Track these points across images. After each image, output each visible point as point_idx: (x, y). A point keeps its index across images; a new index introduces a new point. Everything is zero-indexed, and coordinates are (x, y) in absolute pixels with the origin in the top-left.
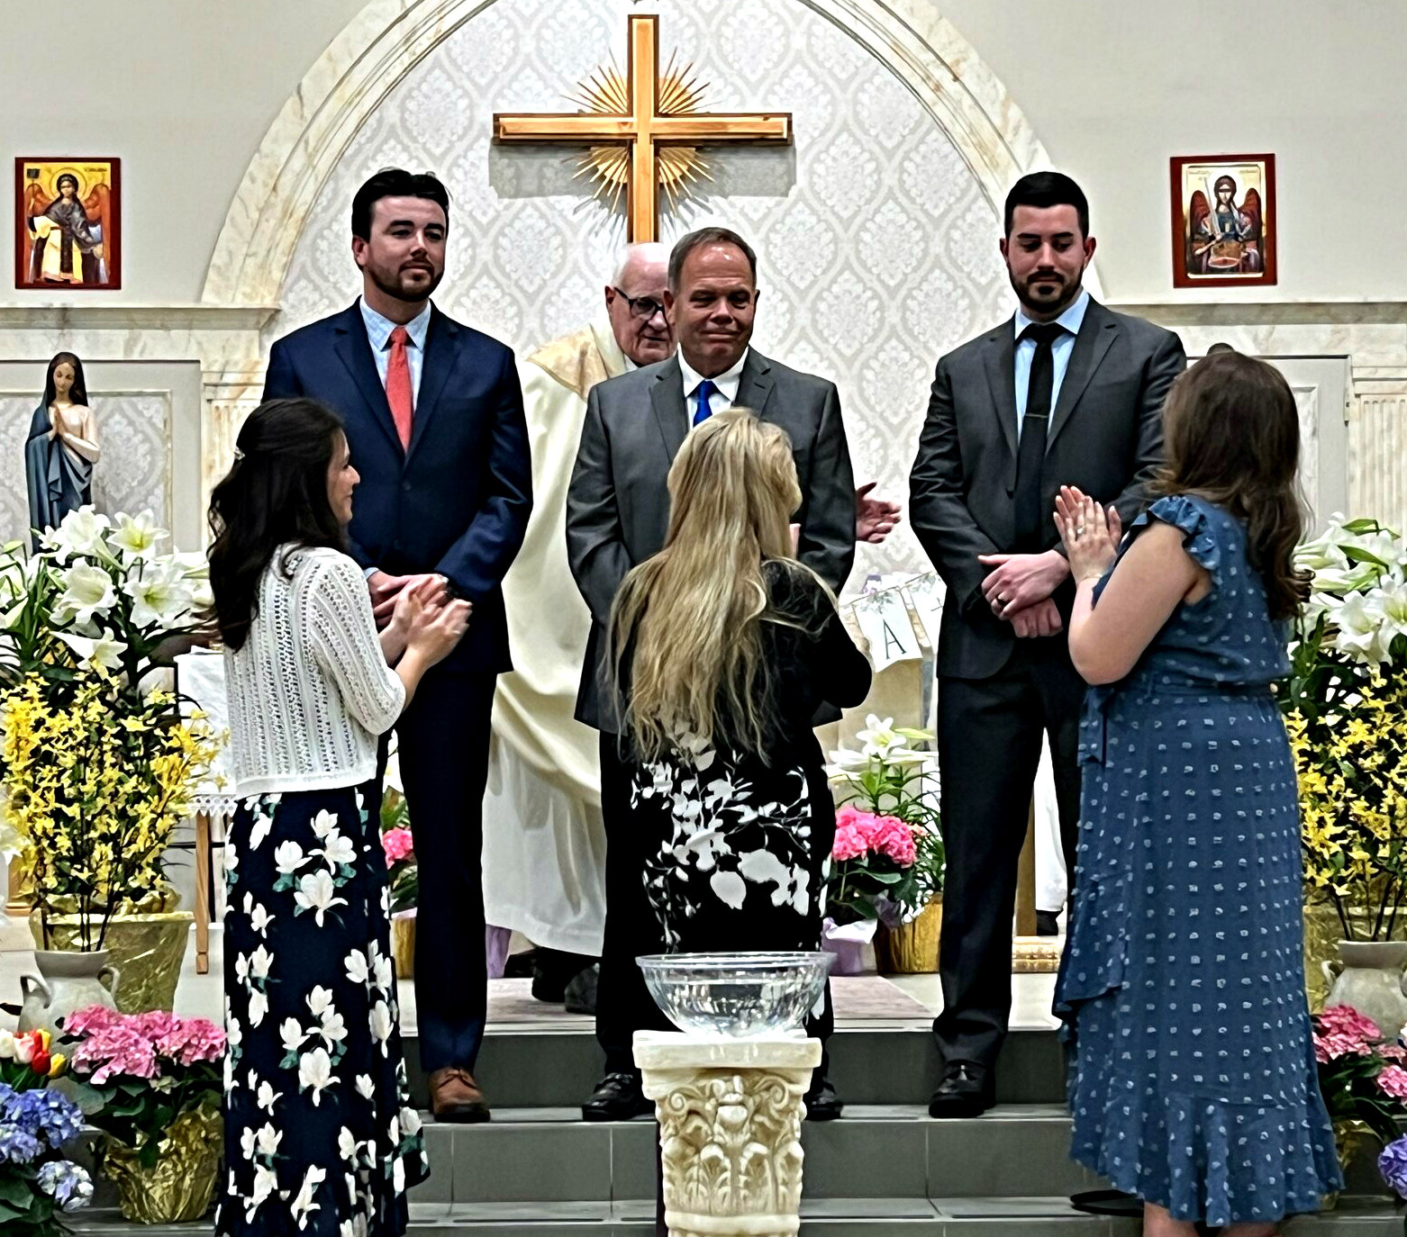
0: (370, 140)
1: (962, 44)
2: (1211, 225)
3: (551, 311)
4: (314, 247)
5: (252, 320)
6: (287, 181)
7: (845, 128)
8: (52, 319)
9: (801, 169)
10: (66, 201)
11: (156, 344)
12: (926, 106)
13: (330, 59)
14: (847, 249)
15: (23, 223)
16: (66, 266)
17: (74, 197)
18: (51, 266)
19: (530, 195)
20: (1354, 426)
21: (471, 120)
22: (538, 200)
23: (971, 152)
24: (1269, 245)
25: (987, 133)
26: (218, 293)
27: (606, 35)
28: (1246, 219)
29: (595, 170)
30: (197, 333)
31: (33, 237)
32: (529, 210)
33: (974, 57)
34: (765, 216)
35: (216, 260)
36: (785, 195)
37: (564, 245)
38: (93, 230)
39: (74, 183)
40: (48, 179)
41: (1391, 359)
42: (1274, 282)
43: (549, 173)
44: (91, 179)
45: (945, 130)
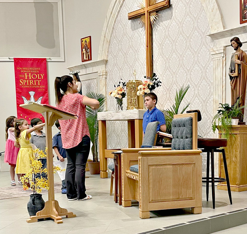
3: (139, 53)
4: (111, 47)
6: (106, 35)
13: (110, 9)
14: (181, 29)
16: (86, 58)
22: (137, 30)
26: (99, 58)
31: (83, 53)
32: (136, 33)
34: (169, 24)
35: (99, 52)
36: (171, 19)
37: (140, 39)
38: (88, 50)
39: (86, 42)
43: (138, 24)
44: (88, 41)
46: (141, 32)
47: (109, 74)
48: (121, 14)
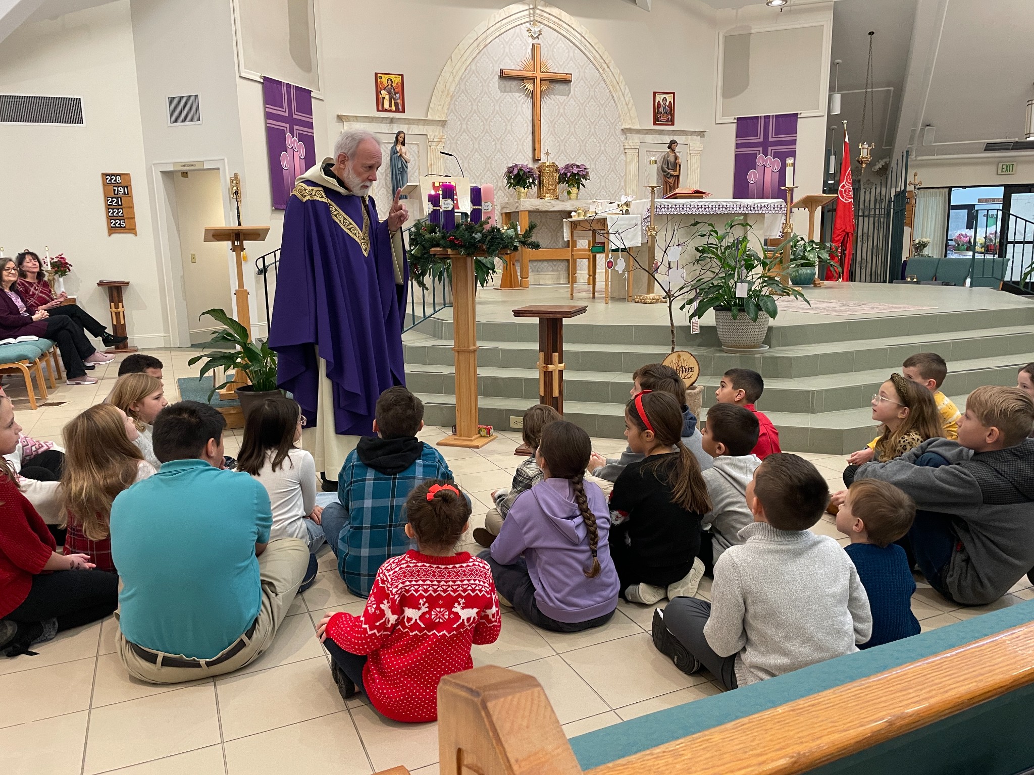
0: (468, 74)
1: (610, 58)
2: (661, 110)
3: (514, 125)
4: (455, 104)
5: (441, 123)
6: (448, 84)
7: (582, 79)
8: (388, 121)
9: (572, 89)
10: (389, 86)
11: (415, 129)
12: (601, 74)
13: (459, 50)
14: (582, 111)
15: (378, 93)
16: (390, 106)
17: (392, 85)
18: (386, 106)
19: (508, 92)
20: (689, 161)
21: (493, 70)
22: (510, 94)
23: (610, 87)
24: (673, 116)
25: (615, 82)
26: (432, 116)
27: (526, 49)
28: (668, 109)
29: (525, 86)
30: (426, 127)
31: (381, 97)
32: (508, 96)
33: (613, 62)
34: (564, 101)
35: (431, 106)
36: (568, 96)
37: (516, 106)
38: (398, 95)
39: (392, 81)
40: (384, 79)
41: (698, 146)
42: (673, 125)
43: (512, 86)
44: (396, 80)
45: (605, 81)
46: (517, 98)
47: (448, 142)
48: (477, 62)
